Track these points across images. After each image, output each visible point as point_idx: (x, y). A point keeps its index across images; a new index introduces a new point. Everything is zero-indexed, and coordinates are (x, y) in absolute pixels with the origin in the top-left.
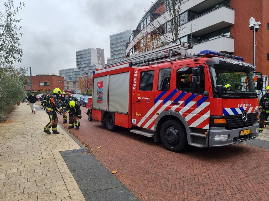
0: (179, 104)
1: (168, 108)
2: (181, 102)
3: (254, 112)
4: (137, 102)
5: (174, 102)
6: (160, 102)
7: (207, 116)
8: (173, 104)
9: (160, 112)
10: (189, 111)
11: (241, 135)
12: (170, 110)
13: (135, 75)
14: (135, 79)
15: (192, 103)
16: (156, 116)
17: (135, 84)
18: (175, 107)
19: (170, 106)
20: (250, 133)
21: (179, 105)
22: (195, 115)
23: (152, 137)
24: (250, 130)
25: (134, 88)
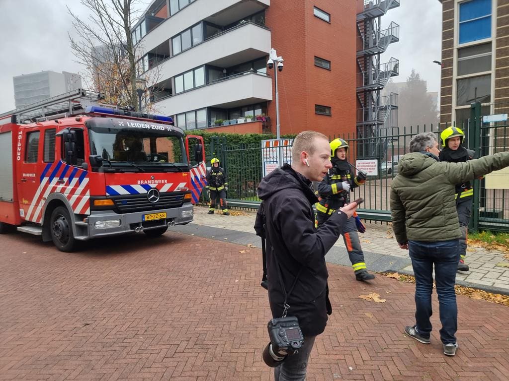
0: (64, 182)
1: (54, 188)
2: (66, 179)
3: (175, 190)
4: (23, 181)
5: (60, 179)
6: (46, 179)
7: (87, 197)
8: (58, 183)
9: (46, 195)
10: (73, 192)
11: (146, 219)
12: (56, 192)
13: (20, 137)
14: (19, 144)
15: (75, 180)
16: (43, 202)
17: (19, 151)
18: (61, 186)
19: (56, 186)
20: (165, 217)
21: (65, 184)
22: (78, 196)
23: (40, 234)
24: (165, 213)
25: (19, 159)
